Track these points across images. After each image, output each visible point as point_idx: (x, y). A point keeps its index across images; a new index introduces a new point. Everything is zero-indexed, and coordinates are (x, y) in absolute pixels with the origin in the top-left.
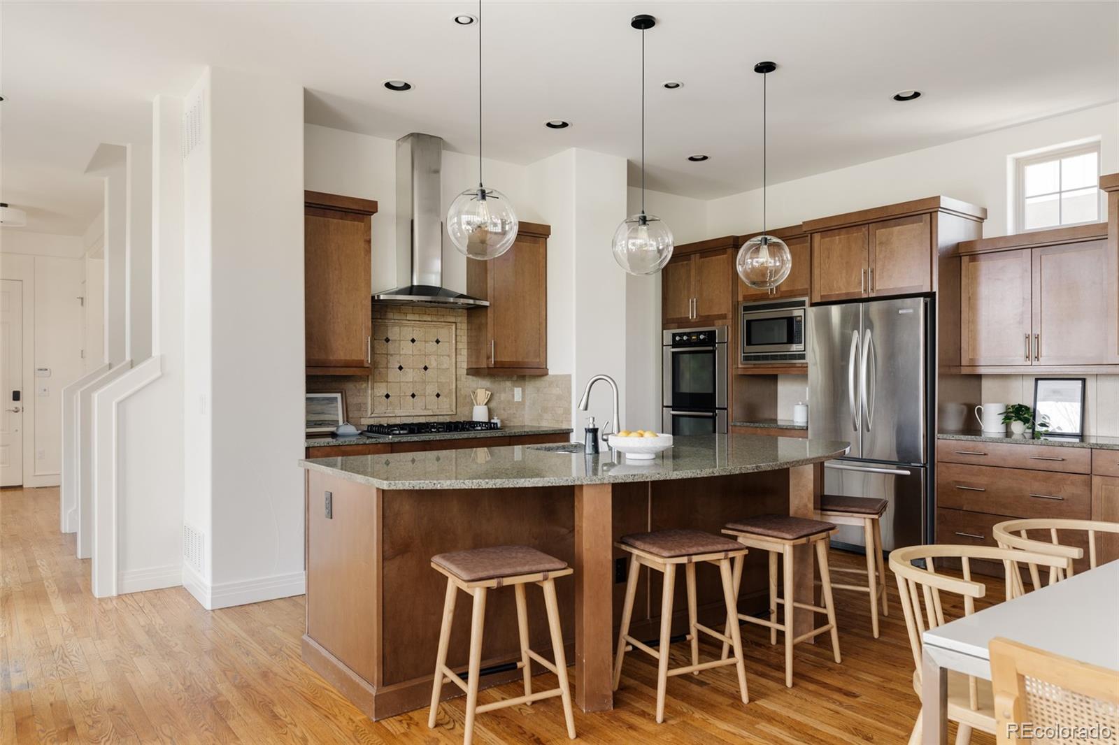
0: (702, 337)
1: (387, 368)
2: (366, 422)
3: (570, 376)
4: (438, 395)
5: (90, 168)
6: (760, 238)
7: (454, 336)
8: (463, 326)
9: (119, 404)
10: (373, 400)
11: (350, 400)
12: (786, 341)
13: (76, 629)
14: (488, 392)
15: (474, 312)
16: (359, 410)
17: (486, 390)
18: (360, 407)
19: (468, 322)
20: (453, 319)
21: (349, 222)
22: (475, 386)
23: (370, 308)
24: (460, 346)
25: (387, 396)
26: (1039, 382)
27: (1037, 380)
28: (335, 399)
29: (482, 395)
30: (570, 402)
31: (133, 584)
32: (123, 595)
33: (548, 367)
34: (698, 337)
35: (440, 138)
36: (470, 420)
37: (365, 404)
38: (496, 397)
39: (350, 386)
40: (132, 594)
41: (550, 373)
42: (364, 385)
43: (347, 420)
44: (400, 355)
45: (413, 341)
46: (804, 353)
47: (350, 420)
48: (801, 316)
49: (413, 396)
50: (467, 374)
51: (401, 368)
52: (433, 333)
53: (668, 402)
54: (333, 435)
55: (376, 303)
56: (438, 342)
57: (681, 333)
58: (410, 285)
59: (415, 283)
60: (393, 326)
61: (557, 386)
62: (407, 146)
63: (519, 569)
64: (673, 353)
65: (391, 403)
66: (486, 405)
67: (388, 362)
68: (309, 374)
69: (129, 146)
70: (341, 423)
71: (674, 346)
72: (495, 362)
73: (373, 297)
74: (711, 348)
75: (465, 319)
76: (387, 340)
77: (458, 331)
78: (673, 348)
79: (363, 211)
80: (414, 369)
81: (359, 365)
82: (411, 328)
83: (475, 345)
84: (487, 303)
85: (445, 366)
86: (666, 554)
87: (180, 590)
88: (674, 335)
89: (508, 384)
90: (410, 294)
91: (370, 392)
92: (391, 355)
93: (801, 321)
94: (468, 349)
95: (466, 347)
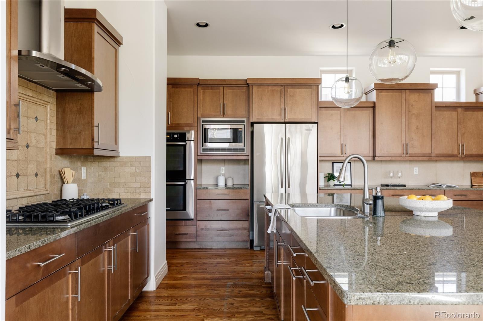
0: (175, 136)
3: (150, 157)
4: (36, 175)
7: (49, 116)
12: (232, 141)
19: (57, 104)
20: (48, 99)
24: (51, 127)
26: (334, 164)
27: (333, 163)
29: (69, 174)
30: (150, 178)
34: (172, 136)
46: (244, 148)
48: (242, 129)
50: (56, 154)
52: (34, 110)
56: (37, 119)
61: (131, 166)
74: (184, 143)
75: (55, 101)
77: (51, 112)
85: (42, 145)
89: (79, 164)
93: (242, 131)
94: (57, 130)
95: (55, 127)
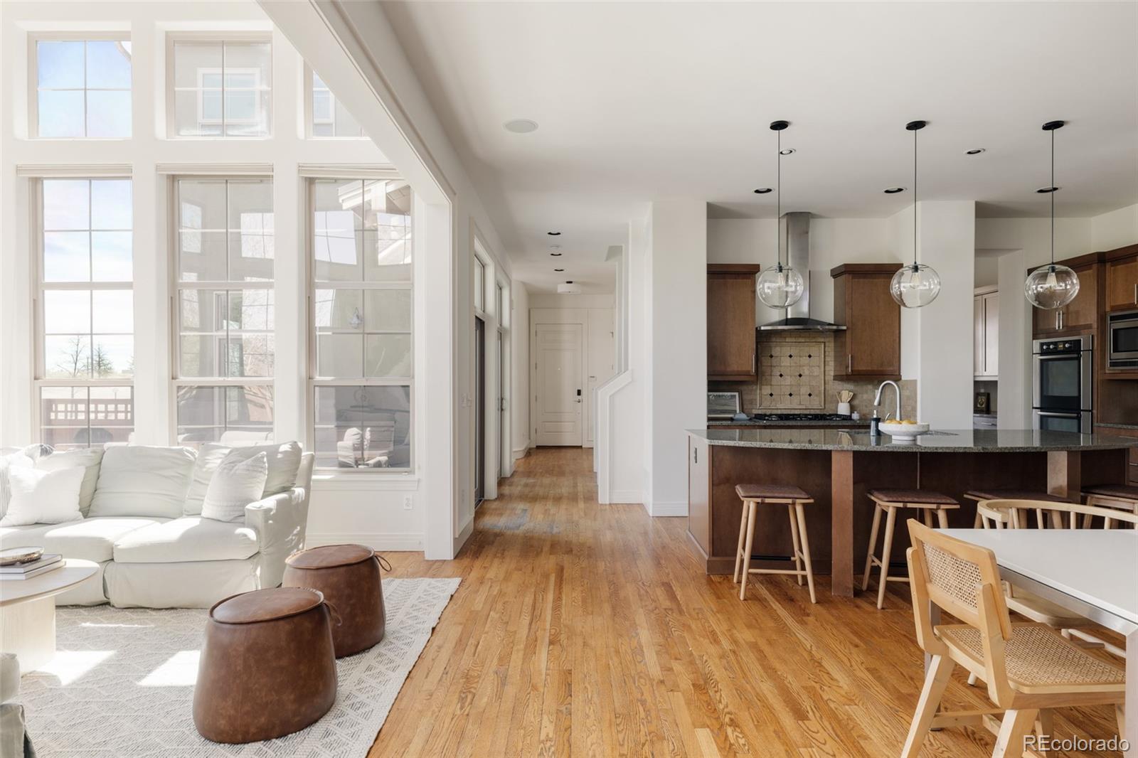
0: (1067, 345)
1: (771, 375)
2: (755, 412)
3: (916, 381)
4: (810, 395)
5: (607, 259)
6: (1048, 267)
7: (823, 352)
8: (831, 346)
9: (610, 396)
10: (761, 397)
11: (745, 397)
13: (585, 515)
14: (850, 393)
15: (838, 334)
16: (751, 404)
17: (850, 391)
18: (752, 402)
19: (835, 341)
20: (822, 340)
21: (740, 280)
22: (841, 388)
23: (755, 336)
24: (827, 359)
25: (771, 395)
28: (735, 396)
29: (846, 395)
30: (916, 402)
31: (617, 500)
32: (614, 504)
33: (901, 374)
34: (1064, 345)
35: (809, 213)
36: (835, 413)
37: (756, 400)
38: (859, 396)
39: (744, 388)
40: (616, 504)
41: (903, 379)
42: (754, 387)
43: (742, 410)
44: (781, 366)
45: (791, 356)
47: (744, 410)
49: (791, 395)
50: (834, 380)
51: (781, 375)
52: (806, 350)
53: (1037, 403)
54: (732, 419)
55: (758, 331)
56: (810, 356)
57: (1049, 343)
58: (785, 318)
59: (789, 317)
60: (775, 347)
61: (907, 389)
62: (784, 221)
63: (776, 495)
64: (1041, 360)
65: (774, 400)
66: (849, 402)
67: (772, 371)
68: (710, 379)
69: (623, 245)
70: (738, 411)
71: (1042, 354)
72: (852, 370)
73: (757, 328)
74: (1076, 356)
75: (832, 339)
76: (771, 356)
77: (826, 348)
78: (1041, 355)
79: (750, 272)
80: (791, 376)
81: (748, 374)
82: (789, 348)
83: (839, 358)
84: (844, 328)
85: (815, 374)
86: (886, 499)
87: (641, 505)
88: (1042, 345)
89: (870, 387)
90: (786, 325)
91: (758, 391)
92: (774, 367)
94: (835, 361)
95: (833, 359)
